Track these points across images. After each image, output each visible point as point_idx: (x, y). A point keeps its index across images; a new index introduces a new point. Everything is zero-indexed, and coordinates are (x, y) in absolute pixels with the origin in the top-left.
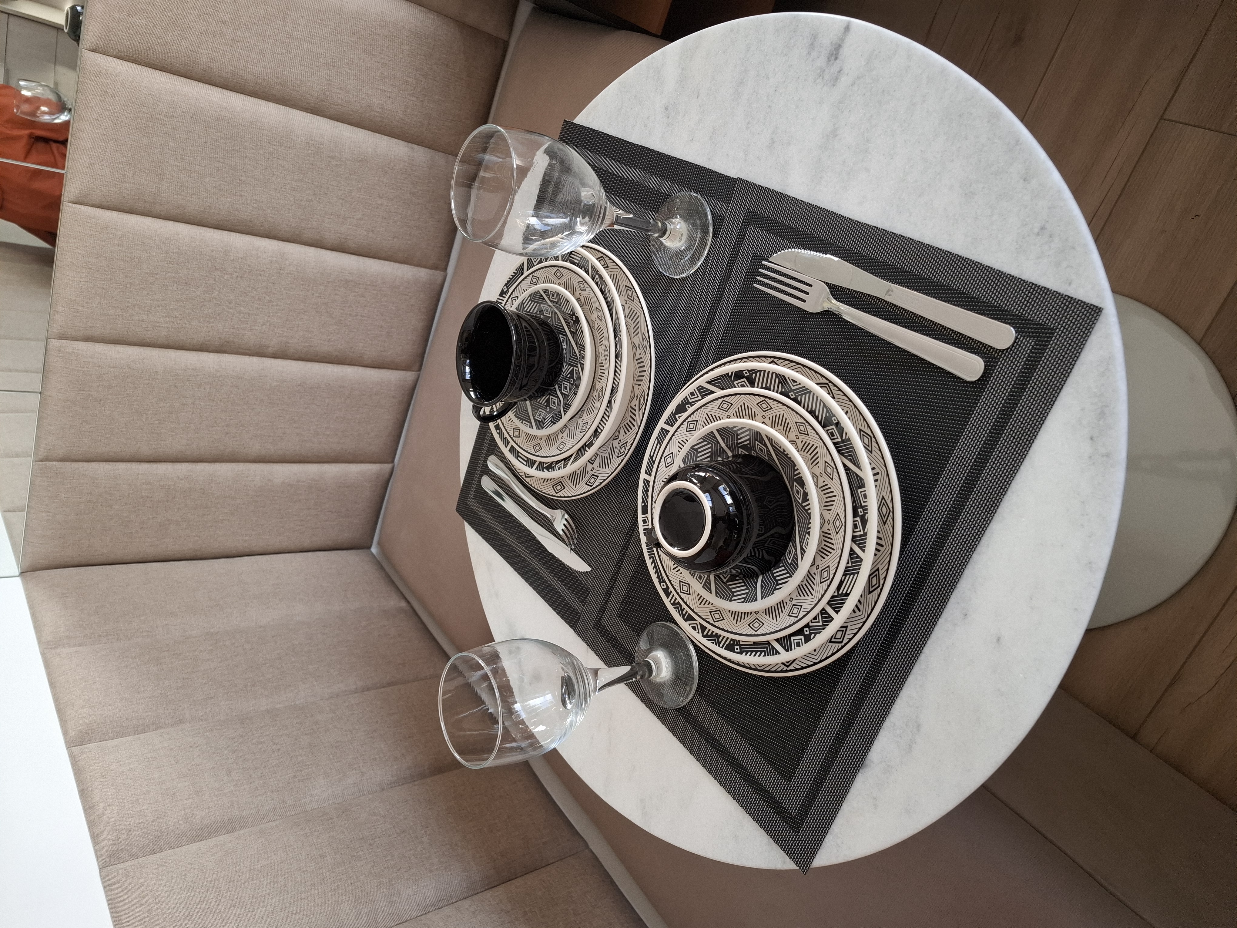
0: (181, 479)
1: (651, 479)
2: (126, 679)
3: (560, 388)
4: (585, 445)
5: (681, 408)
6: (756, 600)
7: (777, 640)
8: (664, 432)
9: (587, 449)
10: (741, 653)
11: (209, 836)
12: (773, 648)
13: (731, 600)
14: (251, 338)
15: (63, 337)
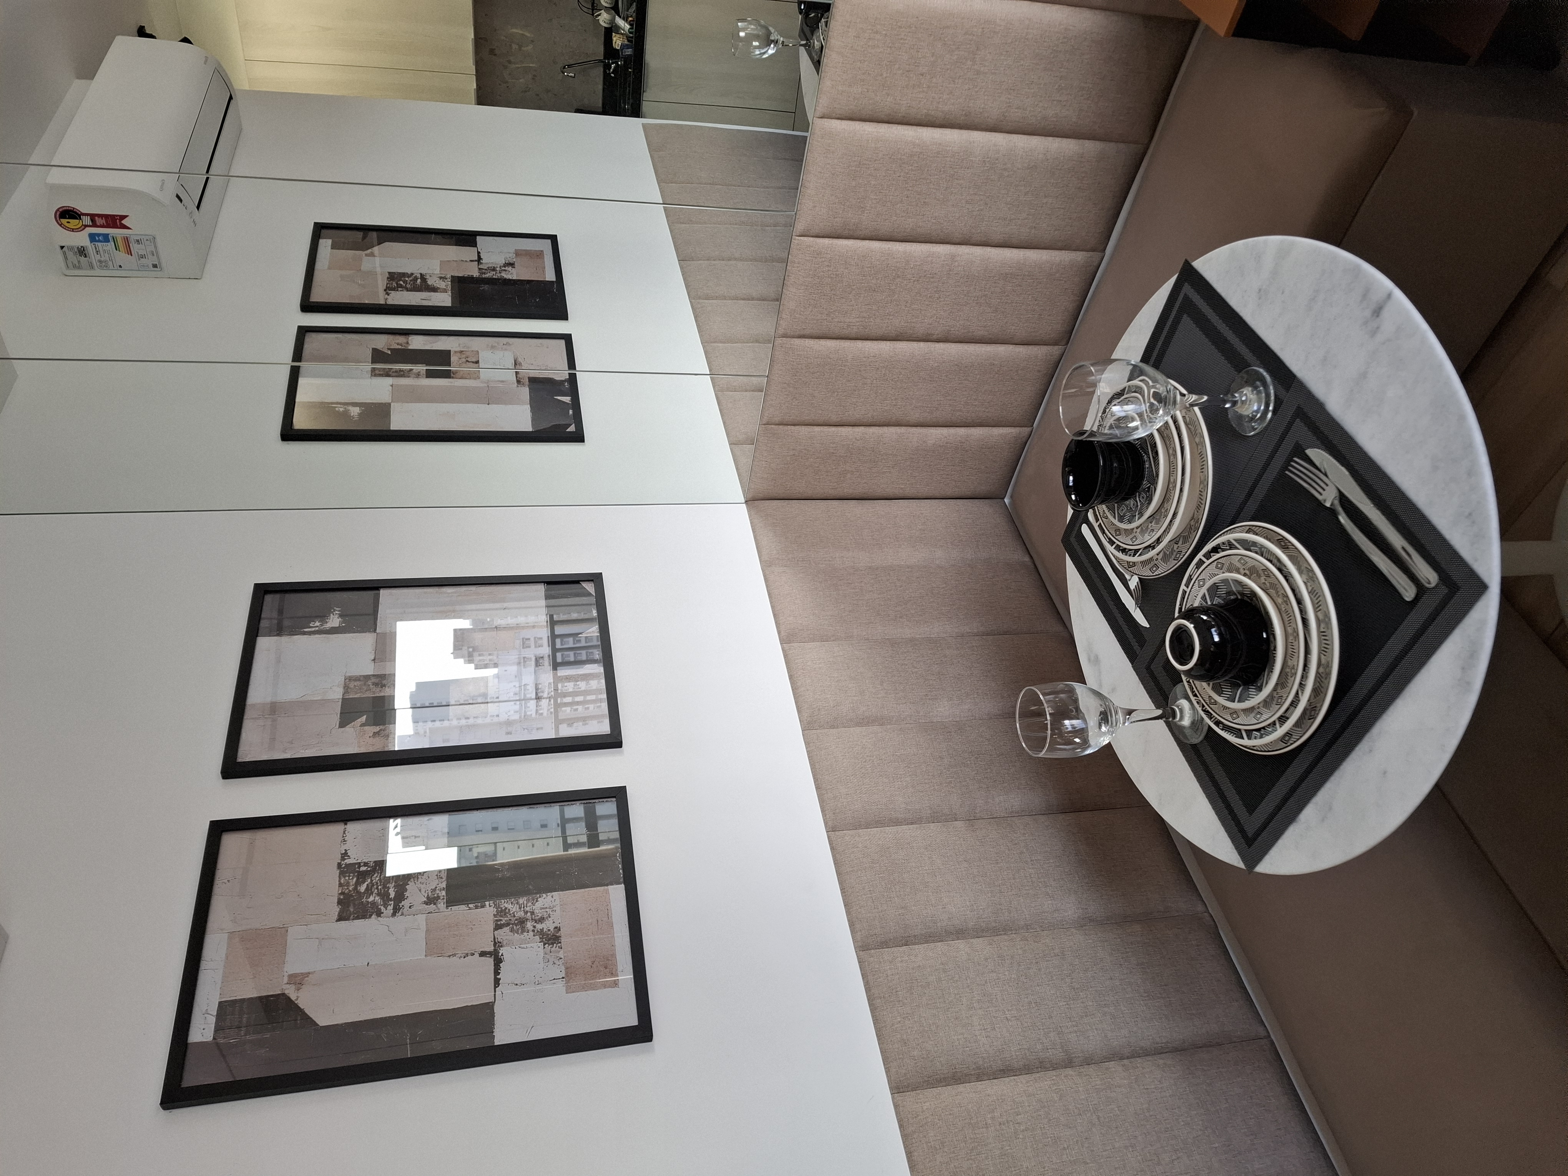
0: (858, 440)
1: (1188, 591)
2: (816, 599)
3: (1139, 495)
4: (1149, 546)
5: (1215, 550)
6: (1234, 702)
7: (1246, 730)
8: (1201, 562)
9: (1150, 549)
10: (1222, 730)
11: (868, 724)
12: (1242, 734)
13: (1220, 696)
14: (920, 329)
15: (785, 336)
